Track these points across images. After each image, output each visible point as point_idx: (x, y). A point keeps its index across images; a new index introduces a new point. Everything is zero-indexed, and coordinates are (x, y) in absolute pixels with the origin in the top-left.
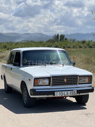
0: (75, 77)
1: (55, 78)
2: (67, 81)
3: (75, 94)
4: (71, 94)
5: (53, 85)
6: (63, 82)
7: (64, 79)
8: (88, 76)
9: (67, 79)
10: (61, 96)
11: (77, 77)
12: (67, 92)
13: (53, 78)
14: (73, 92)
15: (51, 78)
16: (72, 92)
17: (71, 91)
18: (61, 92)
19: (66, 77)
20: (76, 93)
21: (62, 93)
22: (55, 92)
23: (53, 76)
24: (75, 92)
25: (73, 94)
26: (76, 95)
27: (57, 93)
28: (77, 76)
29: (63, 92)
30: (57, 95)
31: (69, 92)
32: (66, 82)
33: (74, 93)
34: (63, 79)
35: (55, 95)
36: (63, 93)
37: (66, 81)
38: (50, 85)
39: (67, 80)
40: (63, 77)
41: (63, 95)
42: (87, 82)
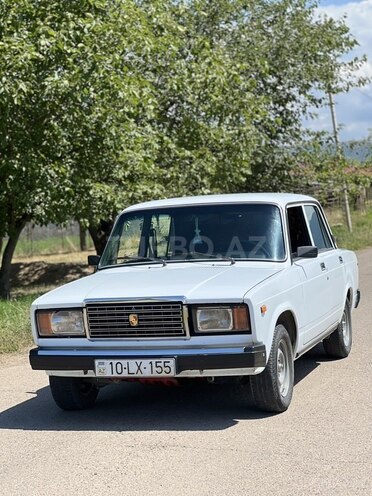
0: (171, 310)
1: (97, 312)
2: (141, 323)
3: (167, 370)
4: (155, 368)
5: (94, 335)
6: (127, 327)
9: (139, 314)
10: (115, 375)
11: (178, 307)
12: (139, 361)
13: (89, 310)
14: (162, 365)
15: (85, 310)
16: (158, 364)
17: (154, 361)
18: (115, 362)
19: (137, 308)
20: (173, 369)
21: (119, 366)
22: (97, 362)
23: (88, 305)
24: (167, 364)
25: (159, 370)
26: (173, 374)
27: (103, 363)
28: (176, 305)
29: (124, 362)
30: (104, 370)
31: (146, 363)
32: (138, 326)
33: (164, 369)
35: (97, 369)
36: (125, 365)
38: (85, 337)
39: (139, 320)
40: (126, 308)
41: (125, 374)
42: (230, 329)
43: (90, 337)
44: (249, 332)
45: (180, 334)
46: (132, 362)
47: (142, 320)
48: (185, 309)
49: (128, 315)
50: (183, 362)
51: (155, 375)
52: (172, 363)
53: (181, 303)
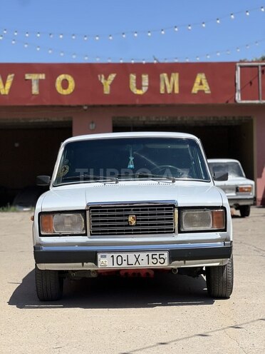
0: (164, 212)
1: (99, 214)
2: (140, 223)
3: (162, 261)
4: (151, 260)
5: (94, 233)
6: (126, 226)
8: (212, 208)
9: (136, 215)
10: (116, 265)
11: (171, 209)
12: (137, 255)
13: (92, 211)
14: (157, 257)
15: (88, 212)
16: (154, 257)
17: (150, 254)
18: (115, 255)
19: (134, 210)
20: (166, 261)
21: (119, 258)
22: (99, 256)
23: (91, 208)
24: (161, 256)
25: (155, 261)
26: (166, 264)
27: (105, 256)
28: (171, 206)
29: (124, 255)
30: (106, 262)
31: (143, 256)
32: (136, 225)
33: (159, 260)
34: (126, 215)
35: (99, 262)
36: (125, 258)
37: (134, 223)
38: (86, 235)
39: (137, 220)
40: (126, 210)
41: (125, 265)
42: (210, 228)
43: (91, 235)
44: (225, 230)
45: (171, 231)
46: (131, 255)
47: (139, 220)
48: (176, 211)
49: (128, 215)
50: (175, 255)
51: (151, 265)
52: (166, 255)
53: (173, 206)
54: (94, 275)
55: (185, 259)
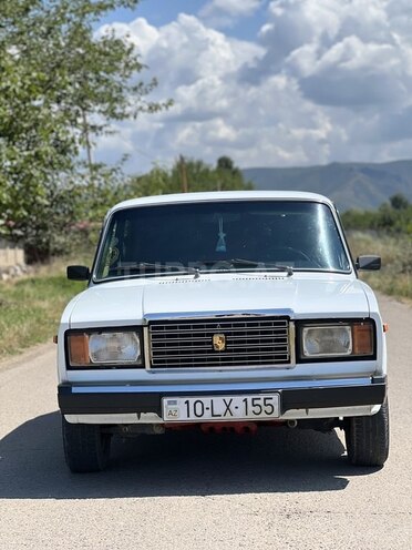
0: (273, 328)
1: (165, 332)
2: (231, 346)
3: (269, 409)
4: (251, 408)
5: (157, 364)
6: (209, 352)
7: (212, 335)
8: (352, 321)
9: (226, 334)
10: (193, 418)
11: (284, 324)
12: (228, 399)
13: (153, 328)
14: (261, 402)
15: (146, 329)
16: (256, 402)
17: (249, 398)
18: (192, 400)
19: (222, 326)
20: (277, 408)
21: (199, 405)
22: (165, 401)
23: (151, 322)
24: (268, 402)
25: (257, 409)
26: (276, 415)
27: (175, 403)
28: (281, 320)
29: (206, 400)
30: (177, 411)
31: (238, 400)
32: (226, 351)
33: (263, 407)
34: (208, 335)
35: (165, 411)
36: (207, 405)
37: (222, 346)
38: (143, 366)
39: (227, 343)
40: (208, 326)
41: (207, 417)
42: (349, 353)
43: (152, 367)
44: (374, 357)
45: (284, 360)
46: (218, 400)
47: (230, 342)
48: (292, 325)
50: (290, 399)
51: (251, 416)
52: (275, 400)
53: (287, 318)
54: (158, 431)
55: (307, 406)
